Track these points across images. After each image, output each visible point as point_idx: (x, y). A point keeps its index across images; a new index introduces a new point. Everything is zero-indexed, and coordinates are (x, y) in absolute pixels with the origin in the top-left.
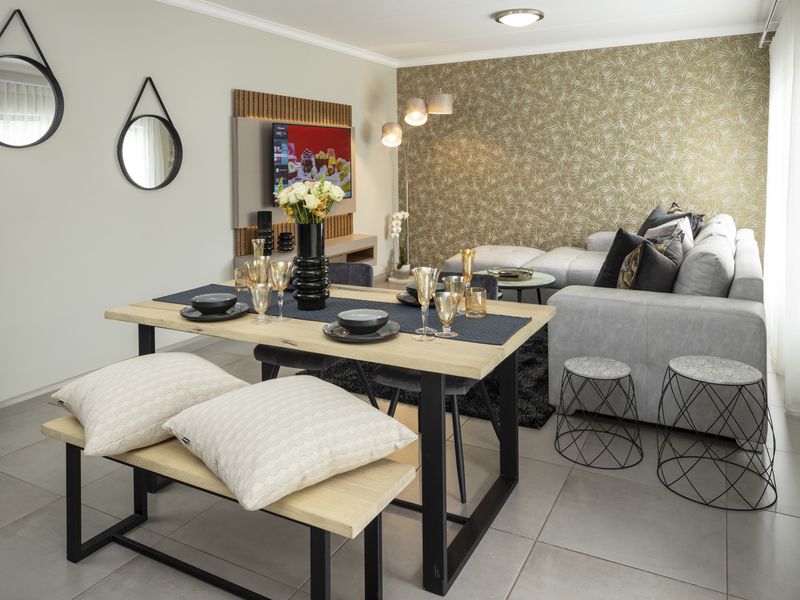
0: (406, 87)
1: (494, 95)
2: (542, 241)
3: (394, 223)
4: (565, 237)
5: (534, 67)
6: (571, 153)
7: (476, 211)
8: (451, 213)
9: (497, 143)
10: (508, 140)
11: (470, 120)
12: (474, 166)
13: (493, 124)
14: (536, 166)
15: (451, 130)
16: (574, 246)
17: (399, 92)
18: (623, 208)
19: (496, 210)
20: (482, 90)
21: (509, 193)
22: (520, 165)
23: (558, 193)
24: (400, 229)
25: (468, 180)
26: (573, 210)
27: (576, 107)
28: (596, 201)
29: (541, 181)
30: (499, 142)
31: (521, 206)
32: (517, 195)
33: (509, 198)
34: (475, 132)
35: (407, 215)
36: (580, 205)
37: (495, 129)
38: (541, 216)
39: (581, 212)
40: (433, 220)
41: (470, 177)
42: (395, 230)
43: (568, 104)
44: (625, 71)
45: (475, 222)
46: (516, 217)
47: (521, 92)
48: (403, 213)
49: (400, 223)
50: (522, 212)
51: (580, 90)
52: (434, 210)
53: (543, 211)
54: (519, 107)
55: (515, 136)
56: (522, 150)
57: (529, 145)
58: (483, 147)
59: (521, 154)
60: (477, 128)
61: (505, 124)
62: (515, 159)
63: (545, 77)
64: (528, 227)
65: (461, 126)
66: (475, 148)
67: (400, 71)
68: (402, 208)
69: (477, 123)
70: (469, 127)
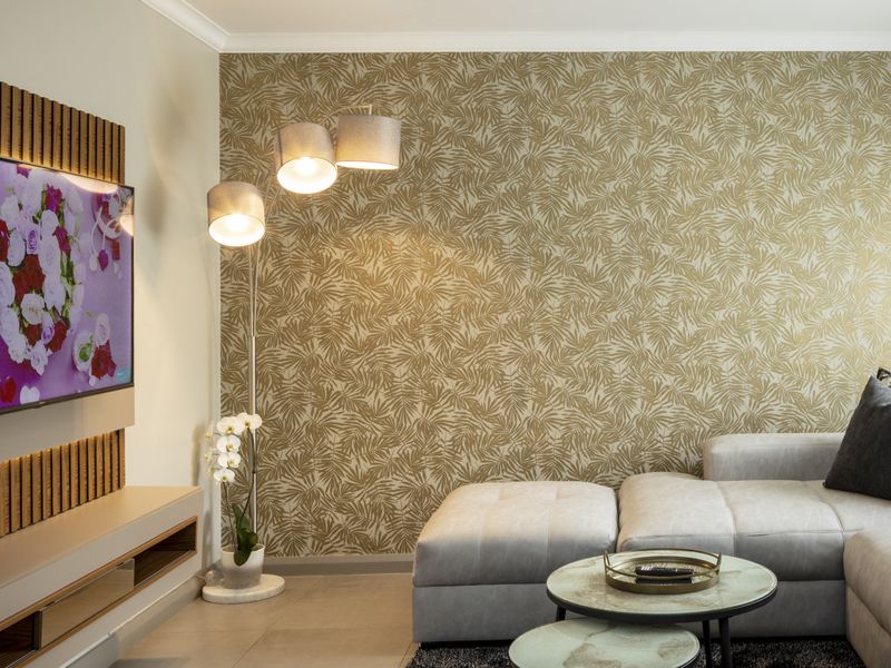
0: (245, 103)
1: (477, 136)
2: (585, 462)
3: (222, 444)
4: (637, 450)
5: (570, 78)
6: (650, 269)
7: (432, 403)
8: (367, 412)
9: (483, 244)
10: (509, 238)
11: (416, 191)
12: (426, 297)
13: (473, 201)
14: (574, 297)
15: (367, 214)
16: (656, 468)
17: (225, 113)
18: (756, 382)
19: (480, 398)
20: (448, 122)
21: (512, 357)
22: (537, 296)
23: (622, 355)
24: (237, 460)
25: (412, 331)
26: (654, 391)
27: (660, 171)
28: (703, 371)
29: (584, 331)
30: (487, 243)
31: (538, 386)
32: (529, 361)
33: (510, 369)
34: (429, 217)
35: (256, 422)
36: (669, 380)
37: (478, 212)
38: (586, 407)
39: (672, 395)
40: (316, 431)
41: (417, 322)
42: (223, 461)
43: (643, 164)
44: (760, 102)
45: (428, 429)
46: (526, 413)
47: (541, 132)
48: (244, 416)
49: (236, 443)
50: (541, 402)
51: (668, 135)
52: (320, 406)
53: (590, 396)
54: (534, 165)
55: (527, 231)
56: (543, 263)
57: (558, 251)
58: (449, 253)
59: (541, 270)
60: (433, 208)
61: (502, 202)
62: (525, 282)
63: (595, 103)
64: (555, 433)
65: (392, 204)
66: (429, 256)
67: (228, 61)
68: (231, 406)
69: (434, 197)
70: (415, 206)
